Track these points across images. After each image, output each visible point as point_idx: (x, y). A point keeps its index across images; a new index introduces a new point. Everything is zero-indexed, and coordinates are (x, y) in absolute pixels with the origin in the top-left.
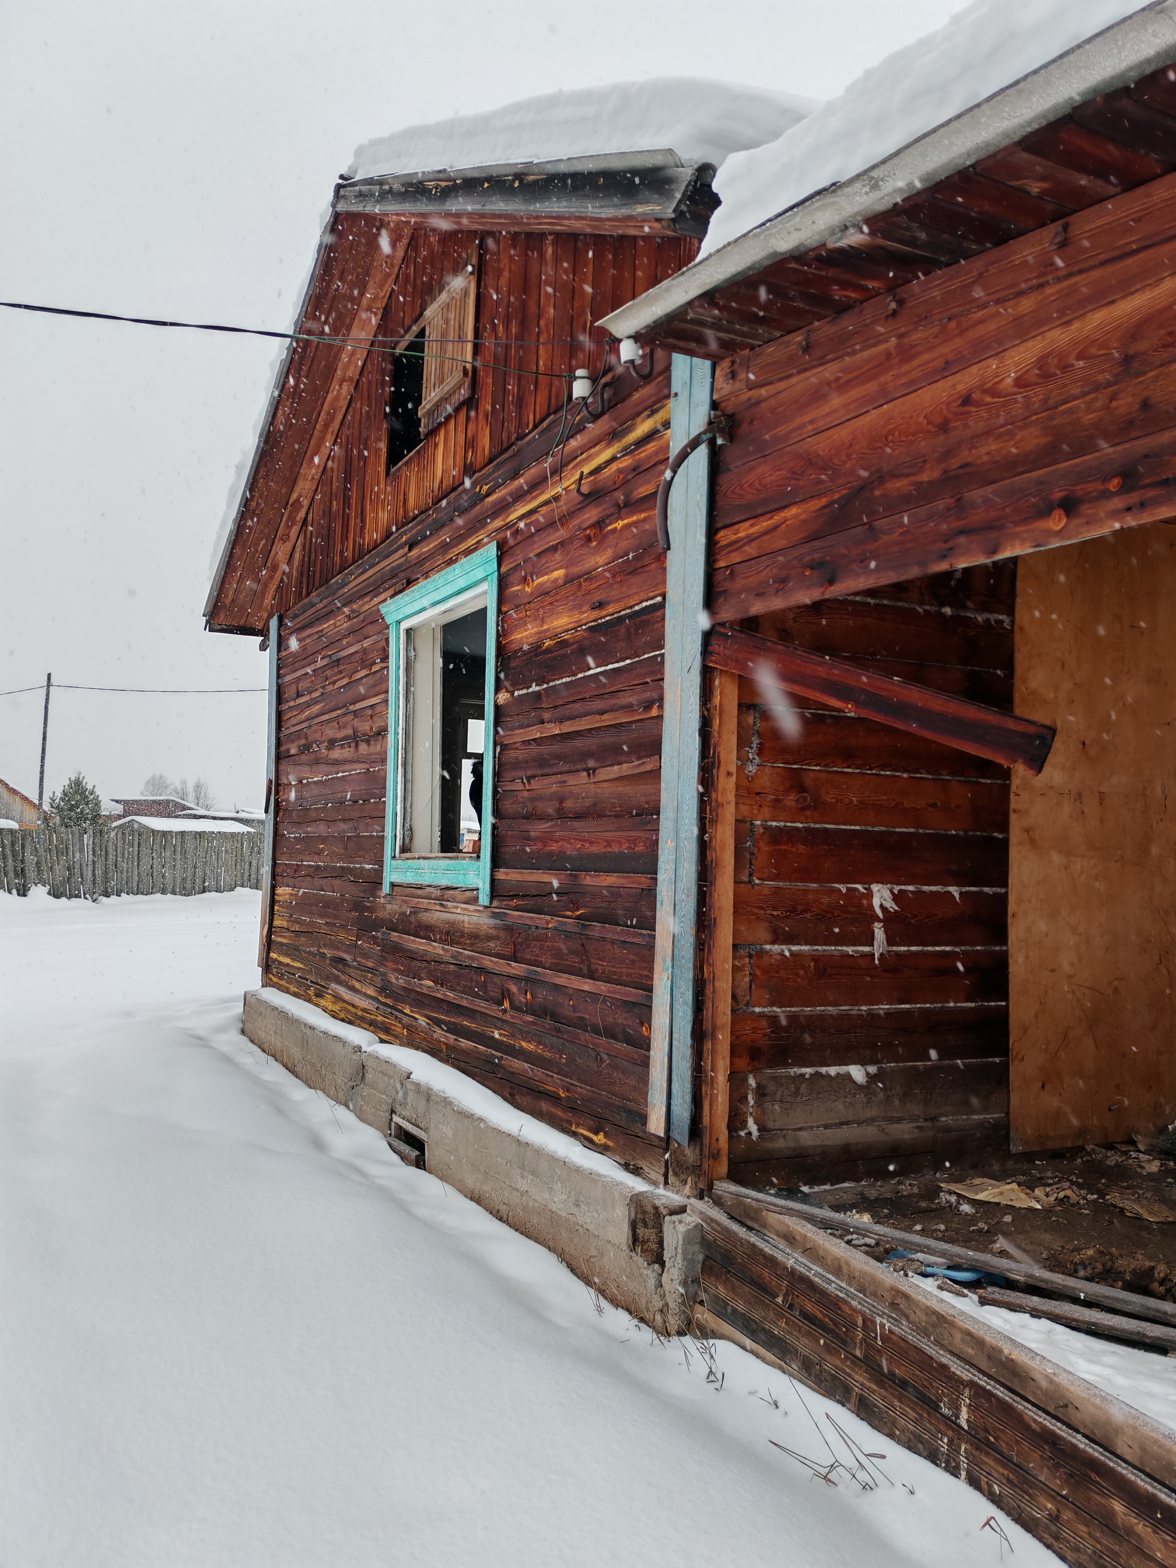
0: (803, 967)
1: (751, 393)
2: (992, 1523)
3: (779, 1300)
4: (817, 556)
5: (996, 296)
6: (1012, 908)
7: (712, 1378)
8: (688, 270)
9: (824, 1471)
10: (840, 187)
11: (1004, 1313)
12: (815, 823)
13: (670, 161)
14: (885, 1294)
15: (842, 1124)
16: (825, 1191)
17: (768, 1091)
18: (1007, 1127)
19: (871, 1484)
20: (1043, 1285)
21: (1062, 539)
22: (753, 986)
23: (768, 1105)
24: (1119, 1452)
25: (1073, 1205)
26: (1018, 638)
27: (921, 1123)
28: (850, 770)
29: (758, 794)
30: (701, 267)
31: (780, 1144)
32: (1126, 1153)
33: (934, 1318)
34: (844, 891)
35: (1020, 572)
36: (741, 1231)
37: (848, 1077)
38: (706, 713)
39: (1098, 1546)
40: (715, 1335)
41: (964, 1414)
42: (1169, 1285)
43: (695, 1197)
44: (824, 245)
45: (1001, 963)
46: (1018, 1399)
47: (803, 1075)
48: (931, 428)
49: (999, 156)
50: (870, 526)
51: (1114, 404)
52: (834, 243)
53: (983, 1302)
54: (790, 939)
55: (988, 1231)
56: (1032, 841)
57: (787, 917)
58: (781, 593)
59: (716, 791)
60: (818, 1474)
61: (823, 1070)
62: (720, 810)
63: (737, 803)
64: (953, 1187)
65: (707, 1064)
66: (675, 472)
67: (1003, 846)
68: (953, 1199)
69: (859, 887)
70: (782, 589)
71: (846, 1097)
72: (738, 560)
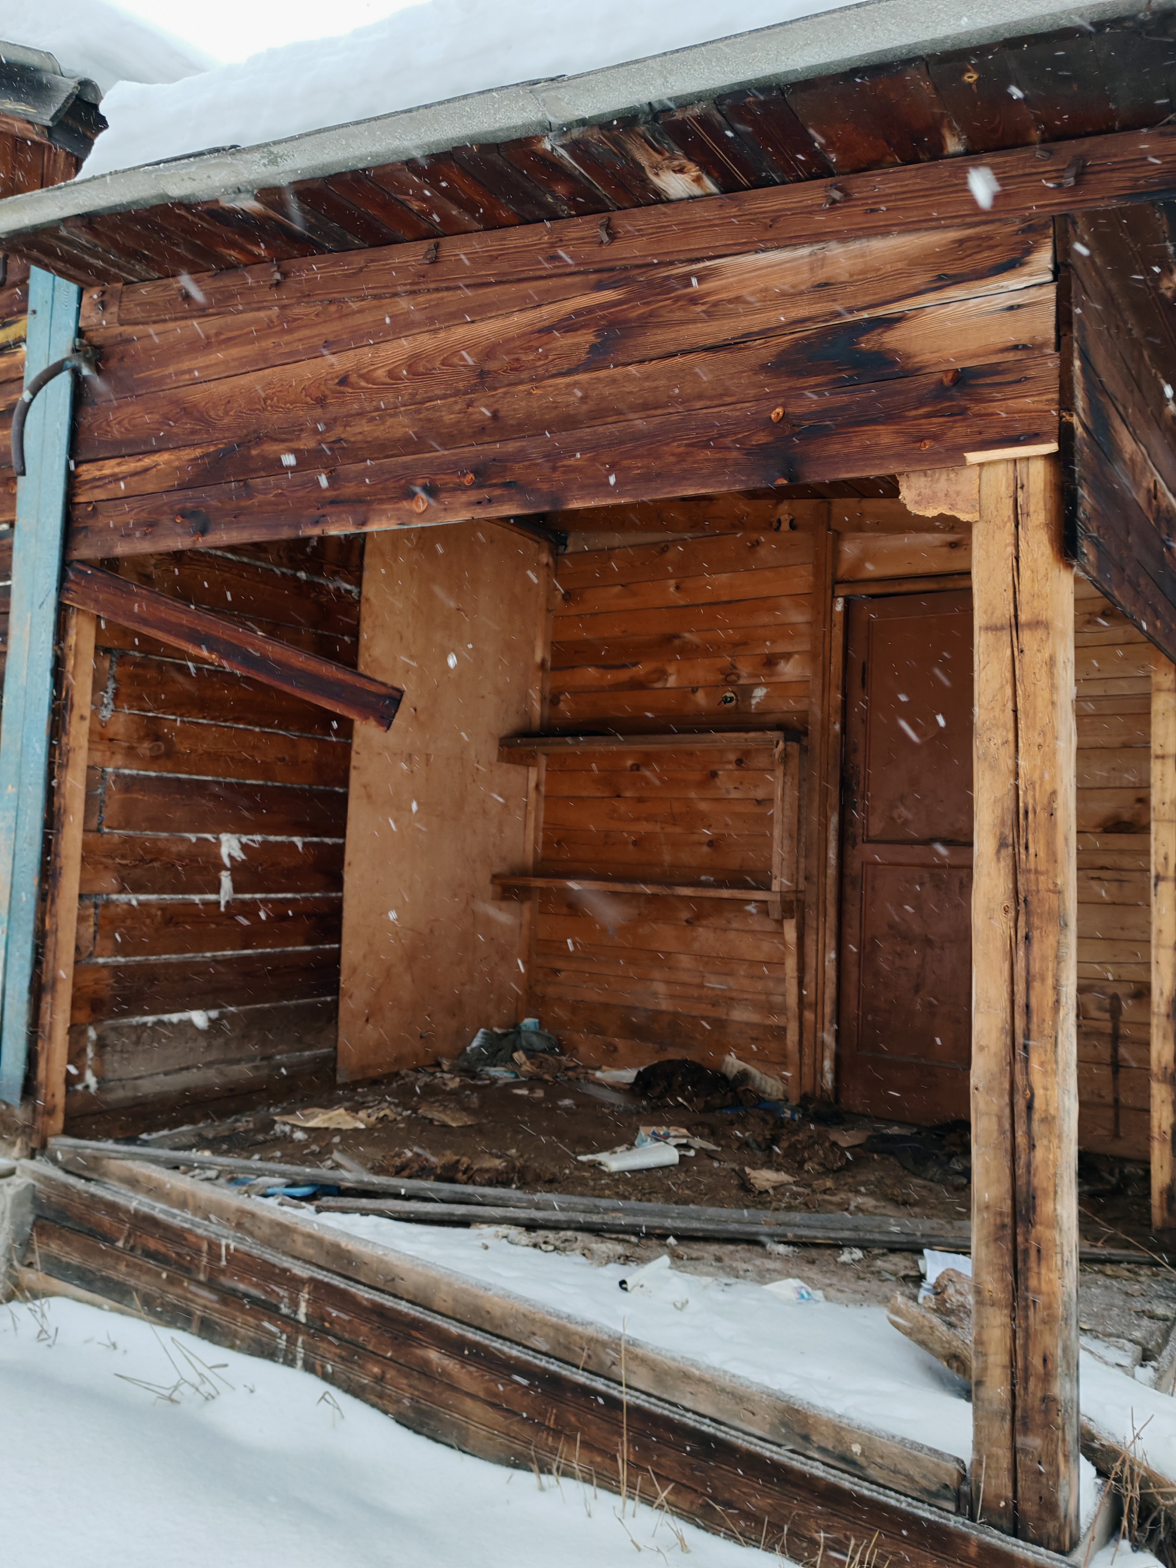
0: (149, 916)
1: (122, 329)
2: (327, 1397)
3: (120, 1244)
4: (189, 505)
5: (375, 292)
6: (348, 857)
7: (43, 1336)
8: (66, 186)
9: (167, 1393)
10: (239, 151)
11: (338, 1216)
12: (169, 772)
13: (48, 65)
14: (232, 1217)
15: (182, 1069)
16: (164, 1136)
17: (108, 1042)
18: (334, 1059)
19: (214, 1393)
20: (370, 1188)
21: (423, 521)
22: (98, 937)
23: (108, 1057)
24: (435, 1308)
25: (391, 1122)
26: (364, 609)
27: (257, 1063)
28: (205, 721)
29: (111, 740)
30: (81, 187)
31: (120, 1094)
32: (433, 1074)
33: (278, 1230)
34: (194, 840)
35: (369, 546)
36: (80, 1184)
37: (190, 1023)
38: (59, 652)
39: (416, 1393)
40: (47, 1294)
41: (303, 1309)
42: (471, 1172)
43: (26, 1157)
44: (217, 201)
45: (336, 910)
46: (352, 1283)
47: (145, 1024)
48: (308, 399)
49: (388, 169)
50: (245, 484)
51: (471, 410)
52: (226, 203)
53: (319, 1210)
54: (138, 888)
55: (320, 1152)
56: (369, 797)
57: (135, 866)
58: (149, 537)
59: (67, 734)
60: (163, 1397)
61: (166, 1017)
62: (71, 755)
63: (90, 749)
64: (286, 1118)
65: (46, 1019)
66: (34, 394)
67: (343, 800)
68: (287, 1129)
69: (209, 836)
70: (150, 533)
71: (186, 1043)
72: (104, 497)
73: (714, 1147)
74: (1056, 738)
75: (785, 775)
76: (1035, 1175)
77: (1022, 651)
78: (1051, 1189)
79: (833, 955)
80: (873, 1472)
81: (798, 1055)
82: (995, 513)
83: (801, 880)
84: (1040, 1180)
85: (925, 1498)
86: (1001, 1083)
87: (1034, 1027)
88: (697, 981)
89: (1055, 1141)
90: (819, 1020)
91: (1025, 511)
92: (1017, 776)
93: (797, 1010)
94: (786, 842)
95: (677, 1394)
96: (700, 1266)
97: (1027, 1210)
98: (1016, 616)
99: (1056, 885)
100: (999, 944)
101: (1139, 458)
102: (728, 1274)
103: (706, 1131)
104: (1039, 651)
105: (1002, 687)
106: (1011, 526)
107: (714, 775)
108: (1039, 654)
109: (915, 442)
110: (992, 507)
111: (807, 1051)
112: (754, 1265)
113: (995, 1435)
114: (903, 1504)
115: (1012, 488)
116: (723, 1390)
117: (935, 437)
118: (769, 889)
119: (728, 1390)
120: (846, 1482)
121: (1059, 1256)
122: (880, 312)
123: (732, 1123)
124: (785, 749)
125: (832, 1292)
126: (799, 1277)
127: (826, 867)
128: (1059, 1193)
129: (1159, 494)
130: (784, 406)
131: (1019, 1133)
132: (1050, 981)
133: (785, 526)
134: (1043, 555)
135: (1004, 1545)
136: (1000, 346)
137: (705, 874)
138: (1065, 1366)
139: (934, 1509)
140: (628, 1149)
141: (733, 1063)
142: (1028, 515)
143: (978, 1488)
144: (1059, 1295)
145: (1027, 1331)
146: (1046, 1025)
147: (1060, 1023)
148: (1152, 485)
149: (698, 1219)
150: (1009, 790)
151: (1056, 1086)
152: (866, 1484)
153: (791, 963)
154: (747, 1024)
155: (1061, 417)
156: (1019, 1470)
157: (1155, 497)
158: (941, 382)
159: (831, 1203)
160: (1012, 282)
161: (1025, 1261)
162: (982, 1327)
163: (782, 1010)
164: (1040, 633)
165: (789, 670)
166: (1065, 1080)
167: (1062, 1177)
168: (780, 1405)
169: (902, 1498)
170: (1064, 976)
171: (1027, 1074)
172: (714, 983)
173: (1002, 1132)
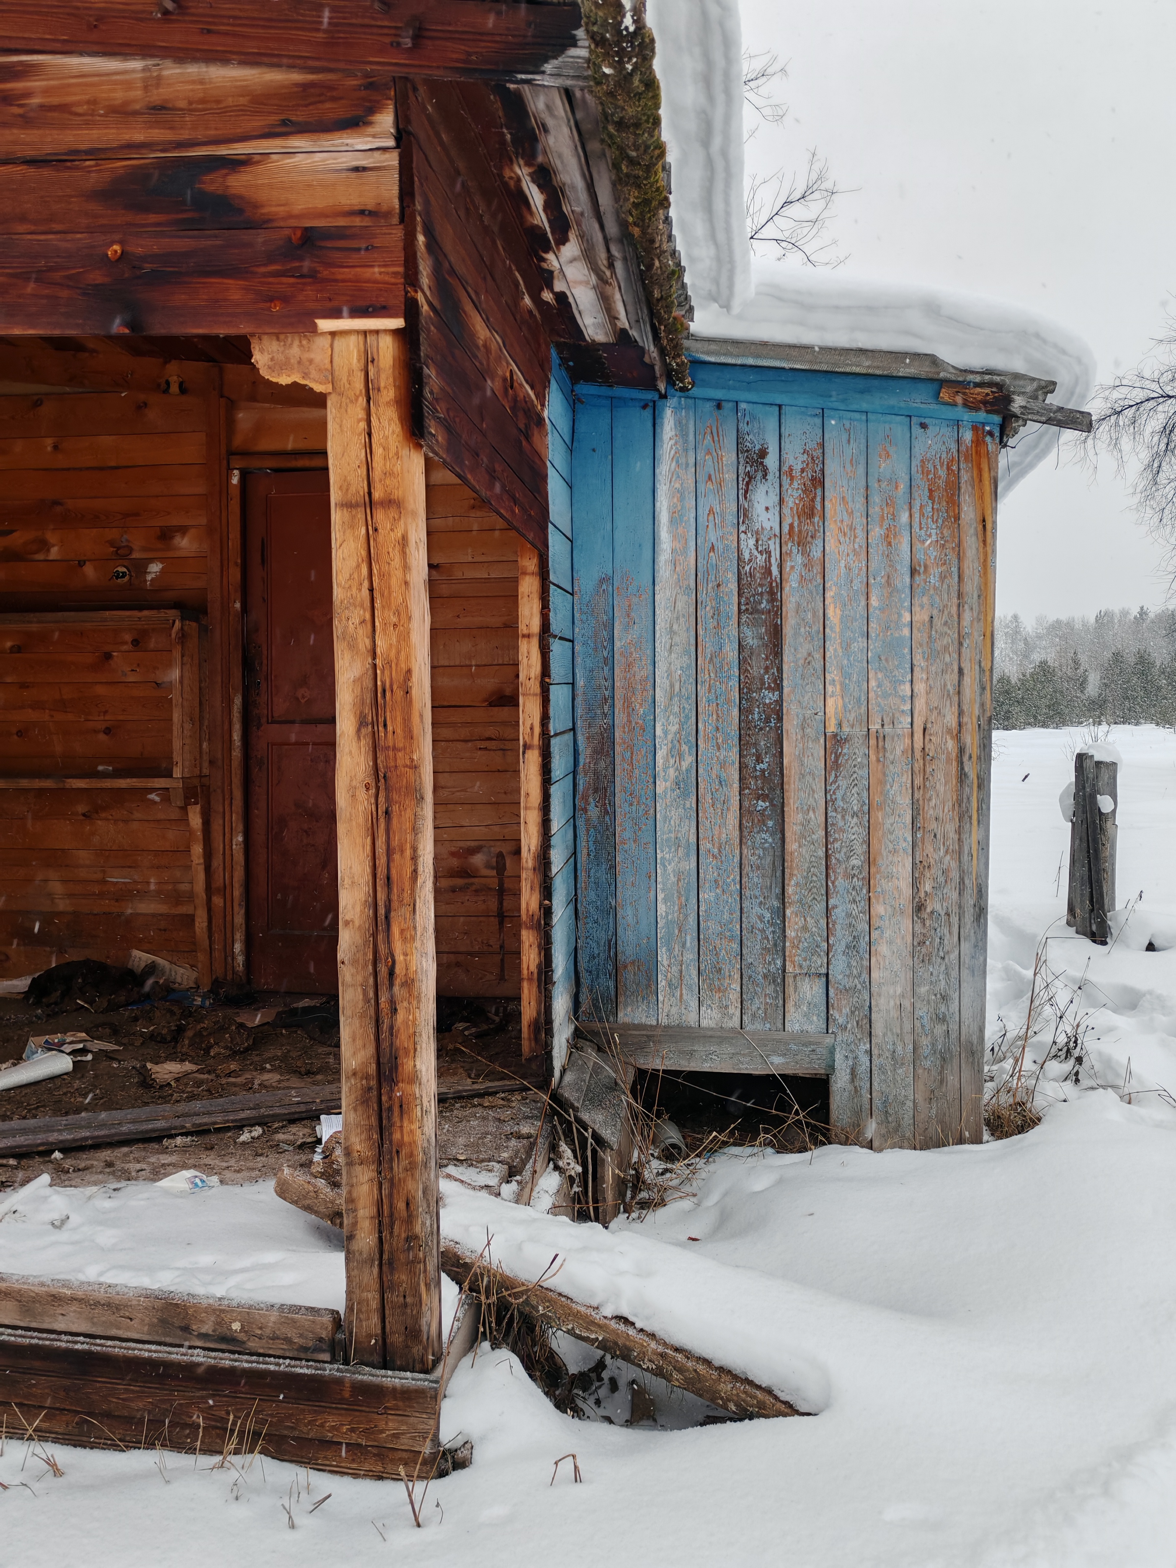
73: (116, 1047)
74: (410, 618)
75: (183, 656)
76: (397, 1037)
77: (376, 530)
78: (411, 1047)
79: (240, 838)
80: (252, 1344)
81: (207, 942)
82: (347, 386)
83: (206, 764)
84: (402, 1040)
85: (302, 1355)
86: (365, 954)
87: (394, 897)
88: (99, 876)
89: (415, 1003)
90: (229, 904)
91: (376, 386)
92: (374, 656)
93: (205, 897)
94: (188, 726)
95: (47, 1319)
96: (88, 1177)
97: (391, 1071)
98: (370, 494)
99: (412, 760)
100: (361, 820)
101: (494, 347)
102: (119, 1179)
103: (108, 1031)
104: (392, 530)
105: (358, 566)
106: (362, 401)
107: (108, 656)
108: (392, 534)
109: (266, 301)
110: (345, 380)
111: (216, 936)
112: (149, 1163)
113: (365, 1280)
114: (284, 1366)
115: (363, 361)
116: (97, 1304)
117: (285, 299)
118: (169, 775)
119: (103, 1302)
120: (226, 1361)
121: (419, 1108)
122: (223, 151)
123: (136, 1019)
124: (182, 629)
125: (228, 1175)
126: (195, 1167)
127: (230, 750)
128: (419, 1049)
129: (515, 384)
130: (121, 242)
131: (383, 999)
132: (408, 853)
133: (174, 389)
134: (393, 432)
135: (373, 1379)
136: (347, 208)
137: (102, 764)
138: (425, 1206)
139: (311, 1363)
140: (14, 1065)
141: (140, 958)
142: (379, 390)
143: (351, 1333)
144: (419, 1143)
145: (391, 1181)
146: (405, 895)
147: (418, 891)
148: (508, 374)
149: (88, 1127)
150: (367, 670)
151: (414, 951)
152: (246, 1357)
153: (197, 850)
154: (153, 915)
155: (407, 292)
156: (387, 1307)
157: (512, 387)
158: (290, 239)
159: (235, 1085)
160: (359, 141)
161: (389, 1119)
162: (352, 1186)
163: (191, 897)
164: (393, 513)
165: (185, 544)
166: (423, 943)
167: (421, 1035)
168: (158, 1304)
169: (281, 1361)
170: (421, 847)
171: (389, 943)
172: (117, 878)
173: (367, 1001)
